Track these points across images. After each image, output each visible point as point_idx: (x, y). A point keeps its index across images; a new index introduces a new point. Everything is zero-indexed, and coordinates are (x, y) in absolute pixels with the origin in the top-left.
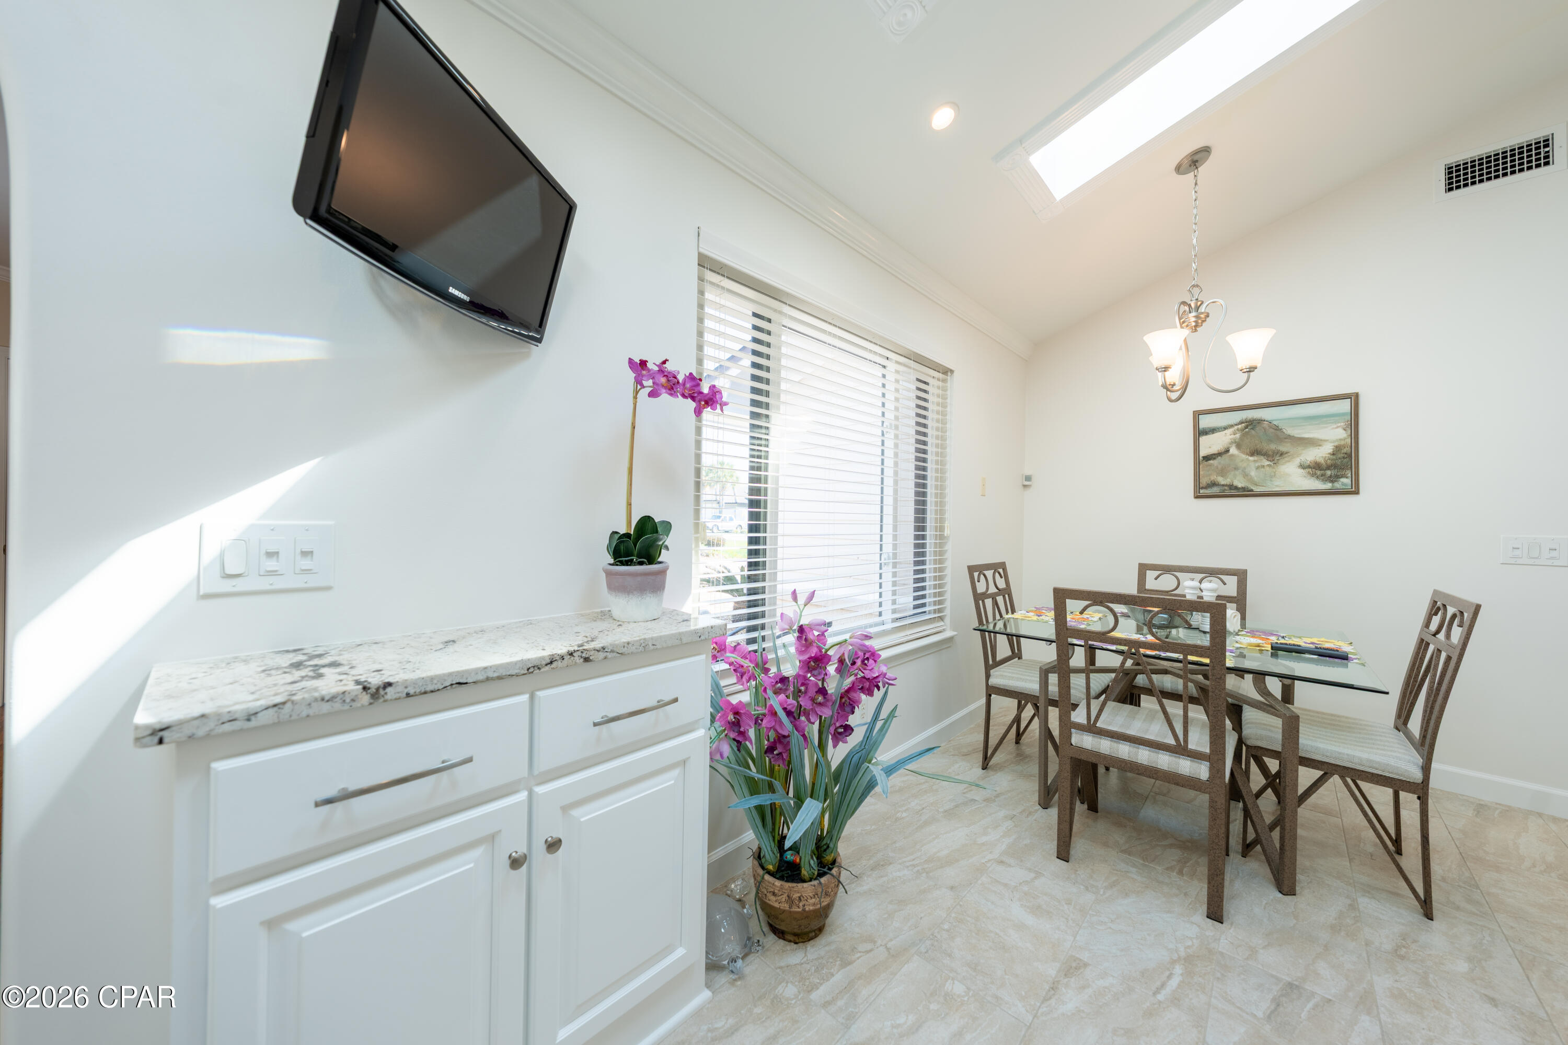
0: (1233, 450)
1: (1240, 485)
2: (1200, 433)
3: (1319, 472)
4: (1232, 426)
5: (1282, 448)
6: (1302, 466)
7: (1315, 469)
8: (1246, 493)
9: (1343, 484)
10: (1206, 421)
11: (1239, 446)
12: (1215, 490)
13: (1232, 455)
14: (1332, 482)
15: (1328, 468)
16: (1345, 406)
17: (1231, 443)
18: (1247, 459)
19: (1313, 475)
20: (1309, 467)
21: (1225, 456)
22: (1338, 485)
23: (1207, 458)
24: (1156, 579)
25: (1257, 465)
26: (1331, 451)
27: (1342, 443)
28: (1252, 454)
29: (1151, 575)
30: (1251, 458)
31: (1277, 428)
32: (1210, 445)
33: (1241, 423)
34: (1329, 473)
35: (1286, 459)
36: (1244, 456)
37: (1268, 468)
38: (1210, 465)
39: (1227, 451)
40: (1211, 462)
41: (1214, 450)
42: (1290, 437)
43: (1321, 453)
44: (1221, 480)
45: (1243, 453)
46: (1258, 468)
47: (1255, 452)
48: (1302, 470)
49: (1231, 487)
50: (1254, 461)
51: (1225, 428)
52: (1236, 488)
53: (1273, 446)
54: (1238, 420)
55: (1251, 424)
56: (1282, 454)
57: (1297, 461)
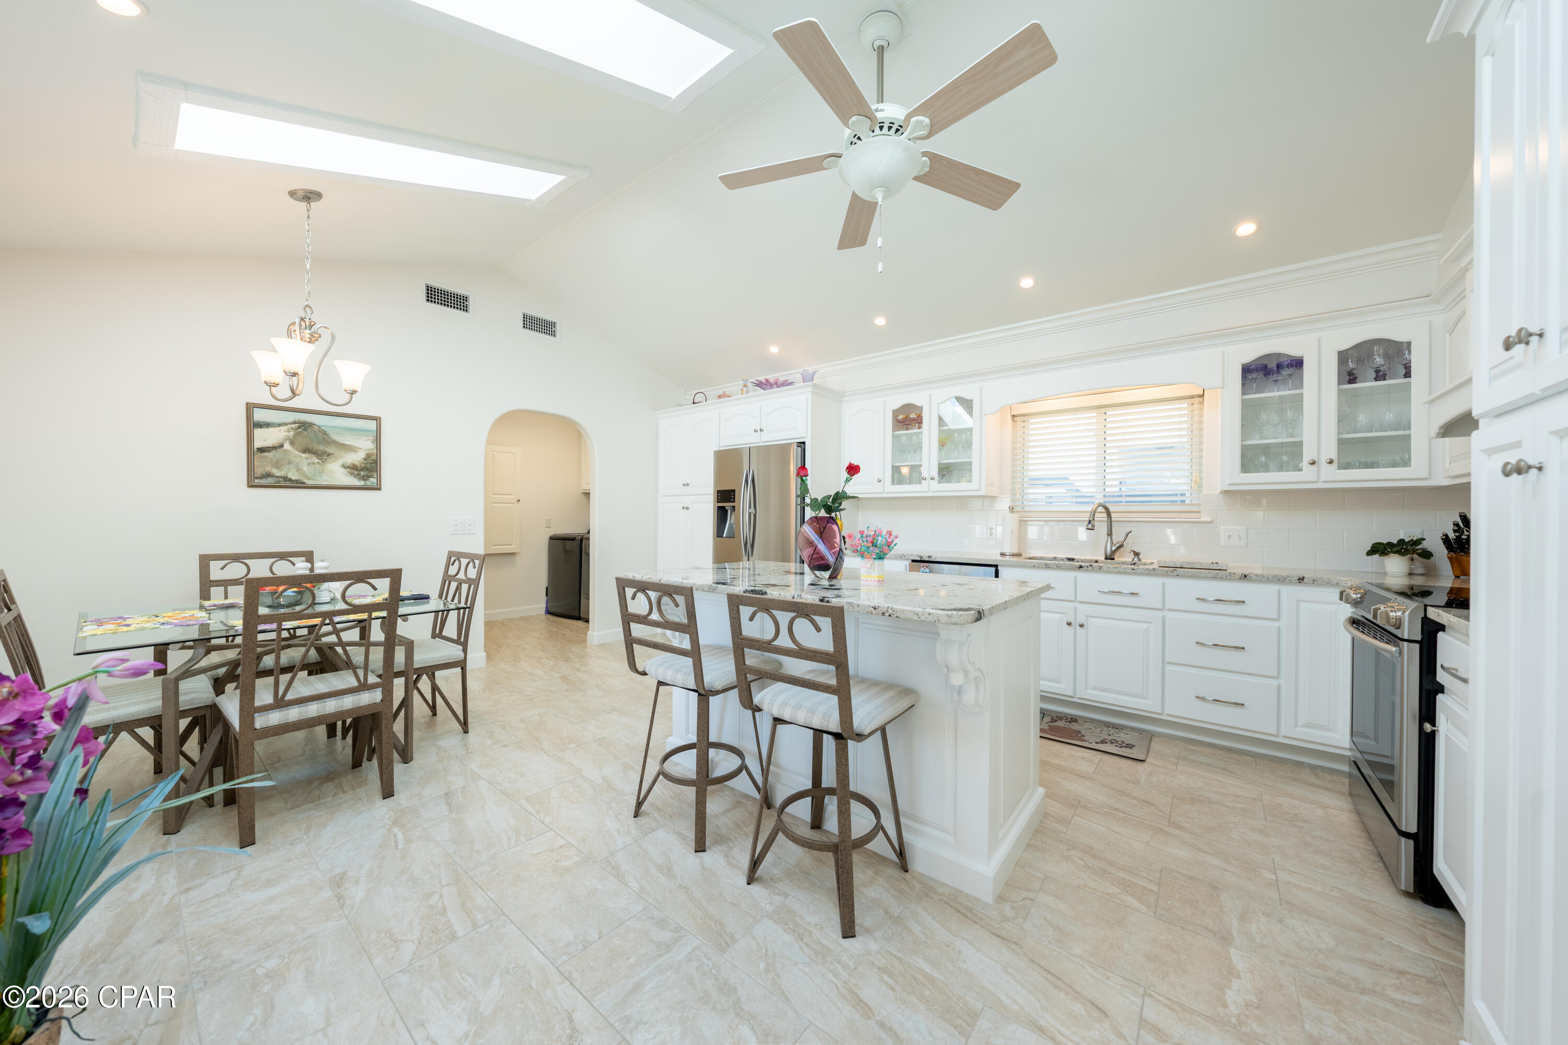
0: (287, 446)
1: (293, 478)
2: (253, 425)
3: (356, 472)
4: (286, 424)
5: (329, 450)
6: (344, 466)
7: (353, 469)
8: (299, 485)
9: (372, 483)
10: (259, 415)
11: (292, 443)
12: (270, 481)
13: (286, 450)
14: (365, 480)
15: (362, 470)
16: (373, 425)
17: (286, 439)
18: (301, 456)
19: (352, 474)
20: (349, 467)
21: (279, 450)
22: (368, 483)
23: (261, 450)
24: (222, 569)
25: (308, 461)
26: (364, 457)
27: (371, 452)
28: (304, 452)
29: (215, 566)
30: (304, 455)
31: (325, 433)
32: (263, 438)
33: (295, 423)
34: (362, 473)
35: (332, 459)
36: (297, 453)
37: (317, 466)
38: (266, 457)
39: (281, 446)
40: (266, 454)
41: (269, 443)
42: (334, 442)
43: (357, 458)
44: (276, 472)
45: (297, 450)
46: (309, 464)
47: (306, 450)
48: (344, 470)
49: (286, 479)
50: (306, 458)
51: (280, 425)
52: (290, 480)
53: (321, 447)
54: (291, 420)
55: (304, 426)
56: (328, 455)
57: (340, 462)
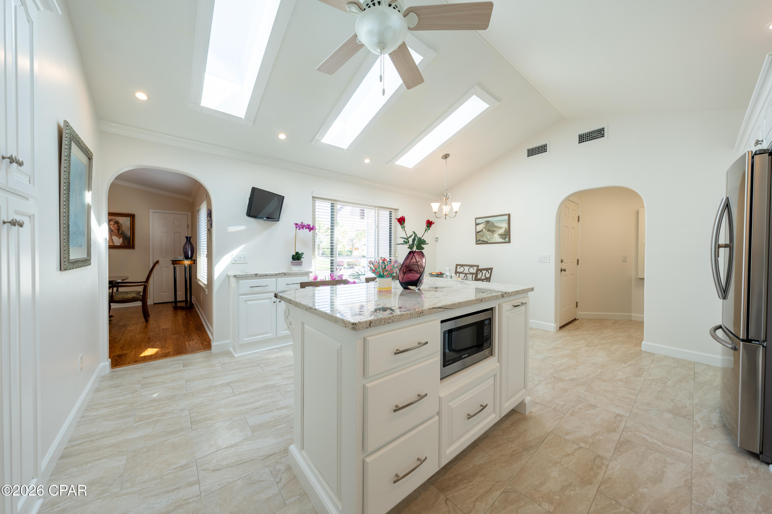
0: (484, 230)
1: (485, 240)
2: (477, 224)
3: (502, 237)
4: (483, 223)
5: (494, 229)
6: (499, 235)
7: (501, 236)
8: (486, 243)
9: (507, 240)
10: (478, 221)
11: (485, 229)
12: (480, 242)
13: (484, 231)
14: (505, 239)
15: (504, 235)
16: (506, 217)
17: (483, 228)
18: (487, 233)
19: (501, 237)
20: (500, 235)
21: (482, 232)
22: (506, 240)
23: (478, 232)
24: (459, 268)
25: (489, 234)
26: (504, 230)
27: (506, 228)
28: (488, 231)
29: (459, 267)
30: (488, 232)
31: (493, 224)
32: (480, 228)
33: (485, 222)
34: (504, 237)
35: (495, 233)
36: (486, 232)
37: (491, 235)
38: (479, 234)
39: (483, 230)
40: (479, 233)
41: (480, 230)
42: (496, 226)
43: (502, 231)
44: (482, 239)
45: (486, 231)
46: (489, 235)
47: (489, 231)
48: (498, 236)
49: (484, 241)
50: (489, 233)
51: (482, 223)
52: (485, 241)
53: (492, 229)
54: (484, 221)
55: (488, 222)
56: (494, 231)
57: (497, 233)
